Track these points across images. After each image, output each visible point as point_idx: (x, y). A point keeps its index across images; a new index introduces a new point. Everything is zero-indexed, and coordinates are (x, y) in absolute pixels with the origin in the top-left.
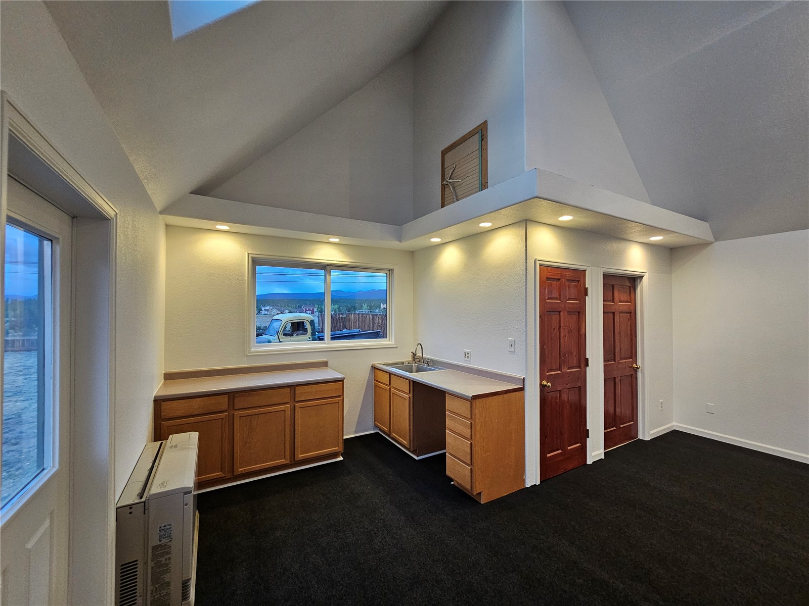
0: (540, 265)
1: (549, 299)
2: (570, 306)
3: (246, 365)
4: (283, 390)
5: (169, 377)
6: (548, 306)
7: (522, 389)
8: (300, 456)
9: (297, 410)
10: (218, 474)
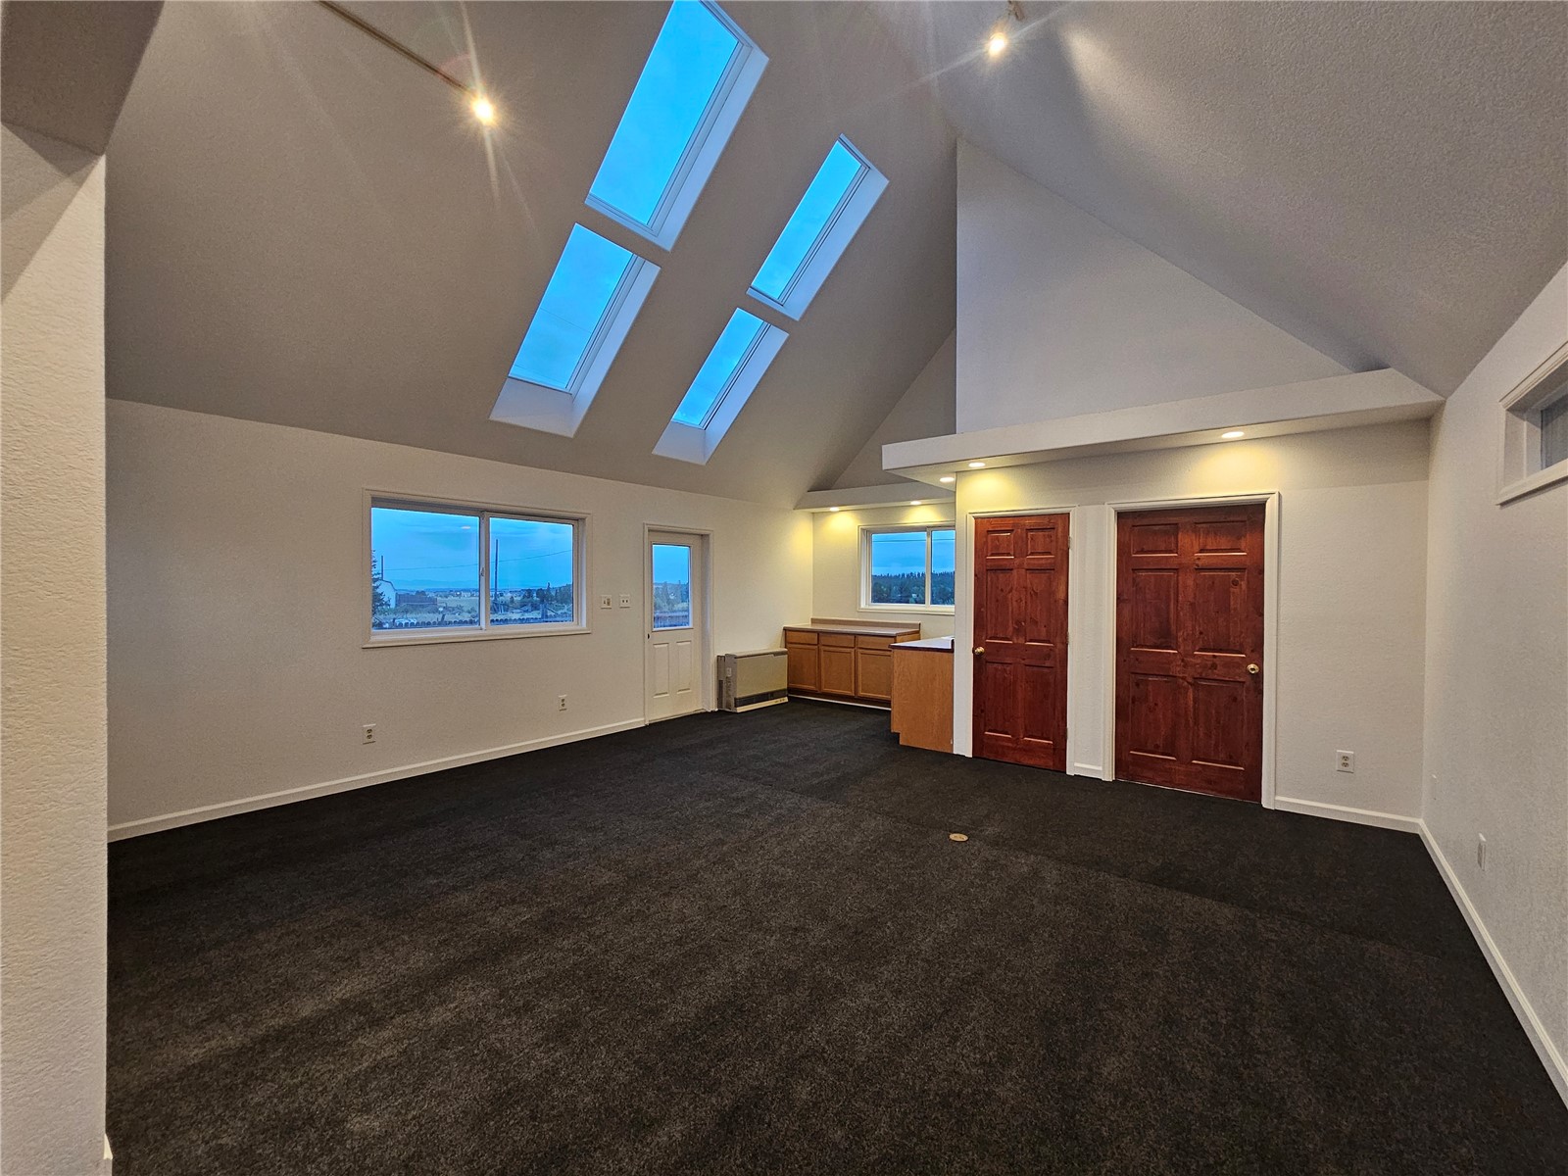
0: (976, 518)
1: (992, 555)
2: (1032, 562)
3: (858, 620)
4: (849, 636)
5: (814, 621)
6: (989, 564)
7: (951, 651)
8: (861, 693)
9: (859, 655)
10: (812, 687)
